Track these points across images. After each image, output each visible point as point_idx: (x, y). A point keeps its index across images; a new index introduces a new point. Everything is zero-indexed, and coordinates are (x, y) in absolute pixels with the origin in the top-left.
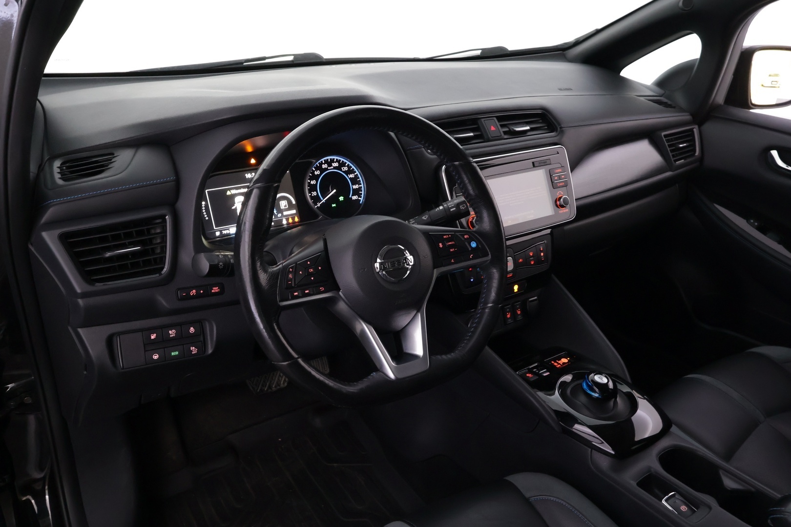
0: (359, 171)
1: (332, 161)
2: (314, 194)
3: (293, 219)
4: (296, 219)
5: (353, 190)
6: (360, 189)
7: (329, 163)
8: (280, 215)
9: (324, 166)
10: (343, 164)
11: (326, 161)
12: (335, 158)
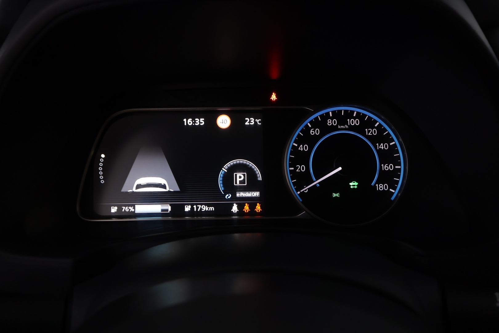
0: (401, 140)
1: (349, 115)
2: (302, 168)
3: (253, 207)
4: (258, 208)
5: (382, 172)
6: (396, 172)
7: (342, 118)
8: (228, 196)
10: (371, 123)
11: (336, 115)
12: (356, 110)
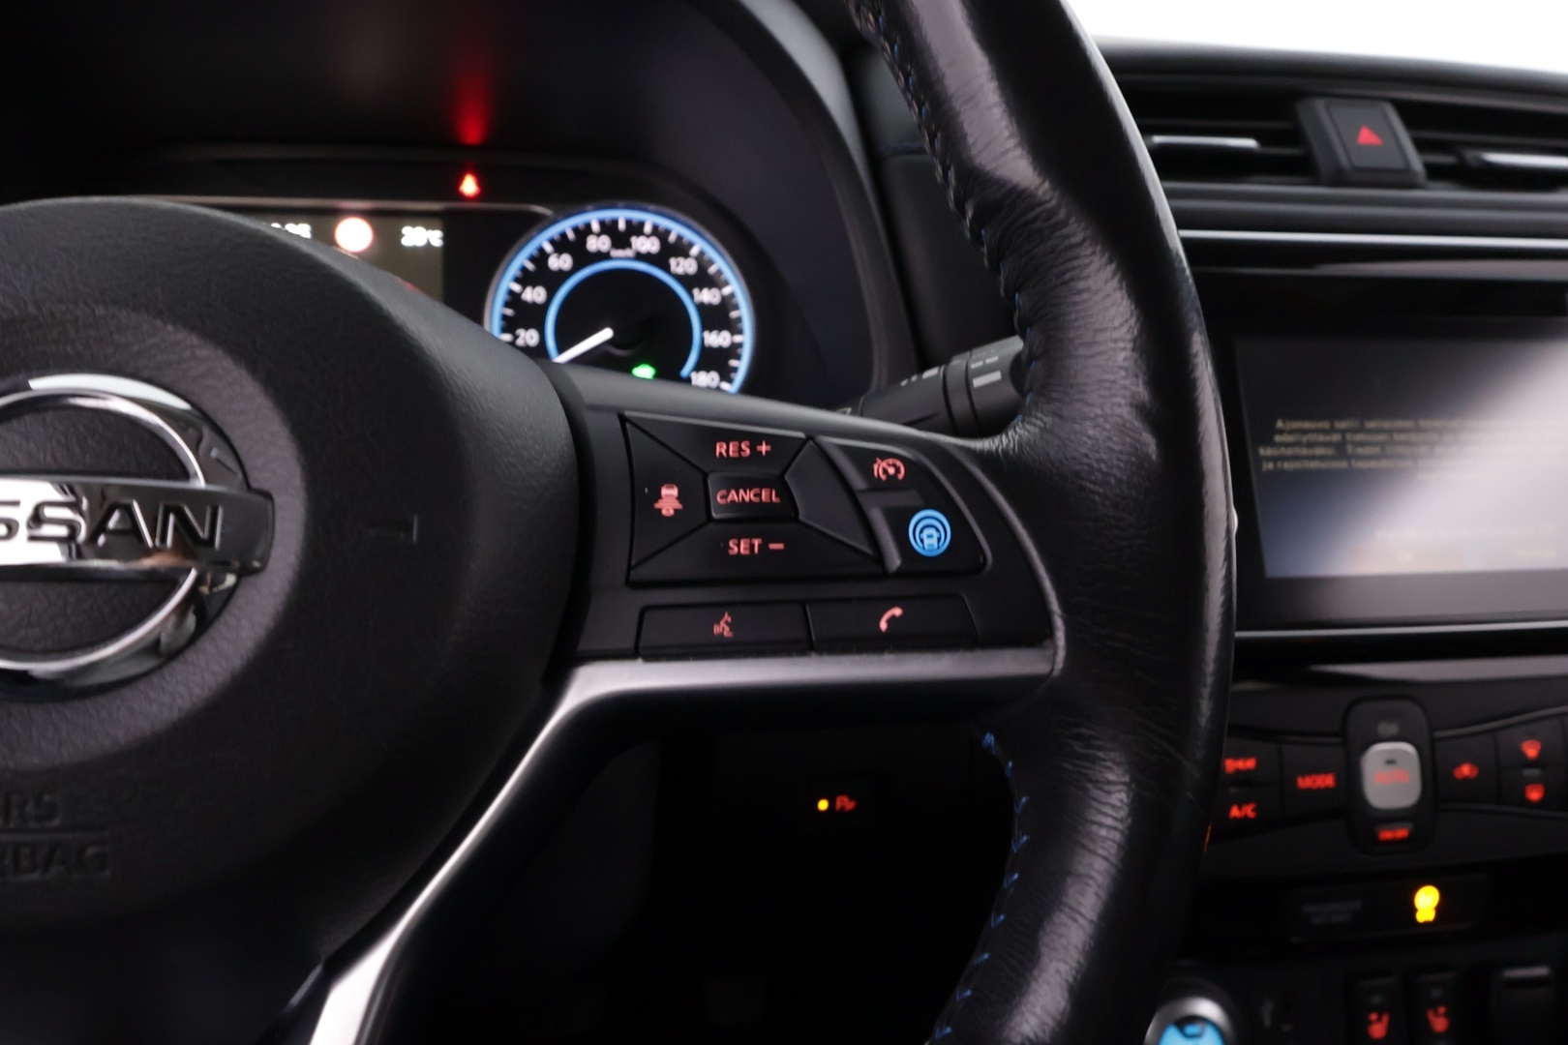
0: (744, 280)
1: (635, 229)
2: (527, 335)
5: (705, 348)
6: (733, 351)
7: (621, 236)
9: (594, 244)
10: (680, 248)
11: (607, 227)
12: (649, 220)
